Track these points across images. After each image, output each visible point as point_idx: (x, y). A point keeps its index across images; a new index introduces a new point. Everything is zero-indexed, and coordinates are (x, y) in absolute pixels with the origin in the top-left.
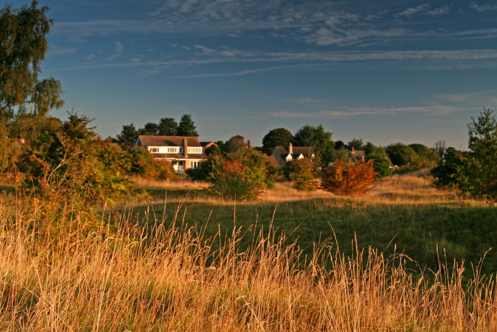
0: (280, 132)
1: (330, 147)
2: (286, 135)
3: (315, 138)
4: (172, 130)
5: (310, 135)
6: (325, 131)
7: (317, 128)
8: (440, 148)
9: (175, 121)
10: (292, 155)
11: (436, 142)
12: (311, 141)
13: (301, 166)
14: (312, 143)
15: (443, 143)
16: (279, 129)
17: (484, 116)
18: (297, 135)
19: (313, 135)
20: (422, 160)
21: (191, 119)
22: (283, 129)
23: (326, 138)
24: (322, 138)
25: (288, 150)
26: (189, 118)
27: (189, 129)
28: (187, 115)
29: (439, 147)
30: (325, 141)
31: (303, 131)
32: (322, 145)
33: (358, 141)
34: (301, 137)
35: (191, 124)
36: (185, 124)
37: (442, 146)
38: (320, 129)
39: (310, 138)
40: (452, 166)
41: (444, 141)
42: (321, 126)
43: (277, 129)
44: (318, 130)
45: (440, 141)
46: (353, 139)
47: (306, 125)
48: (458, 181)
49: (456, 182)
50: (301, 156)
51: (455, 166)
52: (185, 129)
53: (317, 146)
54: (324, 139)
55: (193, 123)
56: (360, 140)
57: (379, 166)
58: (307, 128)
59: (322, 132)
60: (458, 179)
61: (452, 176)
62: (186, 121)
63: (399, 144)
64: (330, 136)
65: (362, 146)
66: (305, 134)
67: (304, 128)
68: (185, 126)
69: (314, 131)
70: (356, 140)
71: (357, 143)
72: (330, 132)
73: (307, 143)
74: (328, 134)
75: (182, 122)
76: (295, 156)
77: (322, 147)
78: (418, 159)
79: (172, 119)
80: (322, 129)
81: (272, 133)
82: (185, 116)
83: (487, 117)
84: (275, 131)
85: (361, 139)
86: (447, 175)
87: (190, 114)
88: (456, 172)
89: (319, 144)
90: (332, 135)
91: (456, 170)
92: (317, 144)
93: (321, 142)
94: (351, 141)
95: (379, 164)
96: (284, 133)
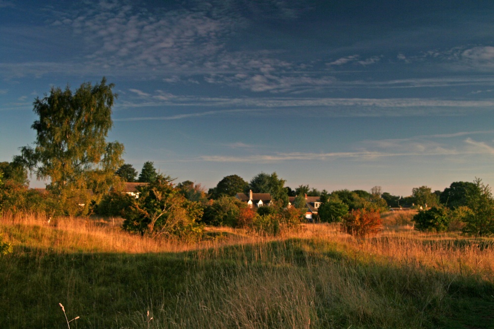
0: (234, 179)
1: (284, 193)
2: (239, 181)
3: (270, 185)
4: (130, 176)
5: (265, 182)
6: (279, 178)
7: (271, 176)
8: (376, 193)
9: (132, 167)
10: (252, 201)
11: (372, 188)
12: (266, 187)
13: (291, 213)
14: (267, 189)
15: (378, 189)
16: (232, 176)
17: (476, 183)
18: (253, 182)
19: (267, 182)
20: (373, 206)
21: (153, 166)
22: (236, 176)
23: (280, 184)
24: (276, 185)
25: (248, 196)
26: (151, 165)
27: (151, 175)
28: (149, 162)
29: (374, 192)
30: (279, 188)
31: (259, 178)
32: (276, 191)
33: (304, 187)
34: (257, 184)
35: (153, 171)
36: (148, 170)
37: (378, 191)
38: (274, 177)
39: (265, 185)
40: (431, 214)
41: (379, 187)
42: (275, 174)
43: (231, 176)
44: (272, 178)
45: (376, 187)
46: (300, 185)
47: (261, 173)
48: (435, 225)
49: (434, 226)
50: (261, 203)
51: (433, 214)
52: (148, 175)
53: (272, 192)
54: (278, 186)
55: (155, 169)
56: (306, 186)
57: (339, 211)
58: (262, 176)
59: (276, 179)
60: (436, 224)
61: (431, 221)
62: (148, 168)
63: (345, 190)
64: (284, 183)
65: (308, 192)
66: (261, 181)
67: (259, 176)
68: (147, 172)
69: (268, 178)
70: (303, 187)
71: (304, 189)
72: (283, 179)
73: (263, 190)
74: (281, 181)
75: (144, 168)
76: (255, 202)
77: (276, 193)
78: (370, 205)
79: (130, 166)
80: (276, 176)
81: (226, 180)
82: (147, 163)
83: (478, 183)
84: (229, 178)
85: (308, 186)
86: (427, 221)
87: (152, 162)
88: (434, 219)
89: (273, 191)
90: (285, 182)
91: (434, 217)
92: (272, 191)
93: (276, 188)
94: (298, 187)
95: (339, 209)
96: (238, 180)
